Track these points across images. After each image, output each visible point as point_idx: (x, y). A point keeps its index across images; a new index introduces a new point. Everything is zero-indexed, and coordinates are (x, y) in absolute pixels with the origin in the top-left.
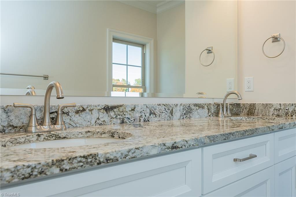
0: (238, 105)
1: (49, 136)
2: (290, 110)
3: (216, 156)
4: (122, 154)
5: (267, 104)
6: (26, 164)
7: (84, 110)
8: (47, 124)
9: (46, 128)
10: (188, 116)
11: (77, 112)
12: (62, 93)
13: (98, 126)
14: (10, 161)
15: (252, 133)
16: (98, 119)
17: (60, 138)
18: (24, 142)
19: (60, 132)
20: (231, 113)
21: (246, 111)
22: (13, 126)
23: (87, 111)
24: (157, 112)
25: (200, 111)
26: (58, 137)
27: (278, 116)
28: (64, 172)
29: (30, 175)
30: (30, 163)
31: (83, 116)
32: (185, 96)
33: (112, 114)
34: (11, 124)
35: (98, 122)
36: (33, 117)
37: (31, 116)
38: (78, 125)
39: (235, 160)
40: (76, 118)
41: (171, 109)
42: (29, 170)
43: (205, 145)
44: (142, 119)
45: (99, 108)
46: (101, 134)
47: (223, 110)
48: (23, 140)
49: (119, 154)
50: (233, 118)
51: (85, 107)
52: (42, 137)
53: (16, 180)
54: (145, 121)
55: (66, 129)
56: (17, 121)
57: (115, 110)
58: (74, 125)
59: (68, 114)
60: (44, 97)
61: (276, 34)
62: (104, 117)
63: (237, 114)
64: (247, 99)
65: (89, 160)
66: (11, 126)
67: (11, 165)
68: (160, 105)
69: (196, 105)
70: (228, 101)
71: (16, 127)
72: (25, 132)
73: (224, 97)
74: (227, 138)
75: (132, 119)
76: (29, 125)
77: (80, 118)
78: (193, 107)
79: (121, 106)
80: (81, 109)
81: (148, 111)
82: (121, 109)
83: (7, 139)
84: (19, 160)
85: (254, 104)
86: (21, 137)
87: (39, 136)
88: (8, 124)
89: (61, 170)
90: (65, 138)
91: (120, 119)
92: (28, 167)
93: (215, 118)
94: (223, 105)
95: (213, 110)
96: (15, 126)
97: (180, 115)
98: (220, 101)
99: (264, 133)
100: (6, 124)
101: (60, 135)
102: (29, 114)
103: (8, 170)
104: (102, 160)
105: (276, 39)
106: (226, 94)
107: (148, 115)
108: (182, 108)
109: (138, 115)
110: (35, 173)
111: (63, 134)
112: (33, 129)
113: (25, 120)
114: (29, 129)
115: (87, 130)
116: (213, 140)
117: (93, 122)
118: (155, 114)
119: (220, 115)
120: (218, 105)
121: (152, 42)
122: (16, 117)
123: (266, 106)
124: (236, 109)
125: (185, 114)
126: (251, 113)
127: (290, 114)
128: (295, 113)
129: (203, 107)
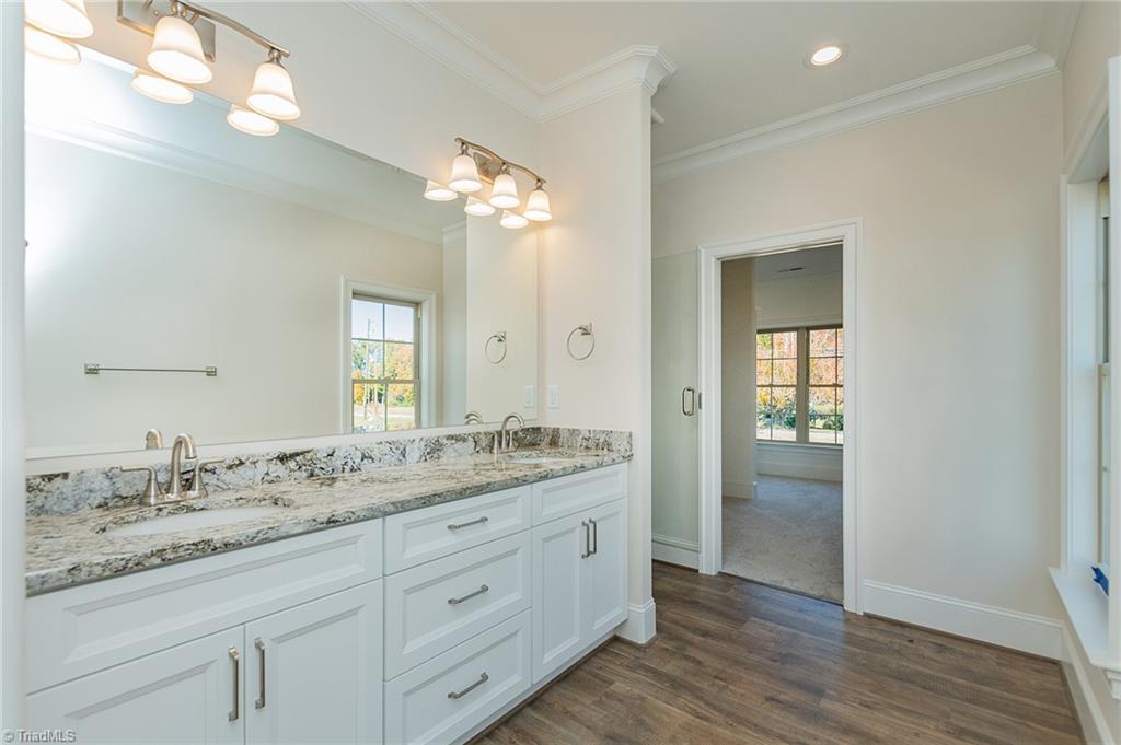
0: (535, 429)
1: (177, 509)
2: (602, 440)
3: (407, 527)
4: (248, 537)
6: (120, 557)
7: (241, 463)
8: (175, 491)
9: (172, 497)
10: (435, 456)
11: (230, 467)
12: (194, 451)
13: (266, 485)
14: (103, 554)
15: (481, 489)
16: (267, 474)
17: (194, 510)
18: (136, 521)
19: (194, 502)
21: (547, 439)
22: (120, 496)
23: (248, 463)
24: (376, 455)
25: (459, 445)
26: (191, 509)
28: (166, 562)
29: (124, 568)
30: (124, 556)
31: (241, 472)
33: (292, 464)
34: (118, 493)
35: (267, 478)
36: (153, 482)
37: (150, 480)
38: (231, 486)
39: (450, 527)
40: (229, 476)
41: (401, 448)
42: (123, 563)
43: (386, 514)
44: (347, 468)
45: (269, 458)
46: (260, 501)
47: (500, 443)
48: (135, 517)
49: (244, 537)
51: (243, 459)
52: (166, 511)
53: (108, 573)
54: (352, 470)
55: (207, 495)
56: (128, 488)
57: (298, 459)
58: (225, 487)
59: (213, 471)
60: (171, 451)
61: (585, 323)
62: (278, 469)
64: (549, 422)
65: (200, 547)
66: (117, 496)
67: (102, 560)
68: (381, 443)
69: (450, 437)
71: (126, 498)
72: (140, 504)
73: (503, 419)
74: (429, 500)
75: (330, 469)
76: (146, 494)
77: (233, 475)
78: (444, 441)
79: (308, 452)
80: (237, 462)
81: (359, 455)
82: (308, 456)
83: (108, 519)
84: (113, 553)
85: (558, 429)
86: (131, 513)
87: (160, 509)
88: (114, 493)
89: (163, 560)
90: (202, 509)
91: (306, 470)
92: (122, 559)
93: (488, 455)
94: (500, 433)
95: (484, 442)
96: (124, 495)
97: (418, 456)
98: (500, 429)
99: (507, 486)
100: (109, 494)
101: (195, 506)
102: (147, 478)
103: (98, 564)
104: (218, 545)
106: (506, 415)
107: (358, 460)
108: (423, 444)
109: (339, 463)
110: (130, 565)
111: (200, 504)
112: (152, 501)
113: (142, 487)
114: (146, 500)
115: (238, 496)
116: (401, 506)
117: (258, 479)
118: (371, 458)
119: (495, 451)
120: (494, 434)
121: (434, 297)
122: (126, 483)
123: (573, 432)
124: (531, 438)
125: (428, 453)
126: (554, 443)
127: (601, 446)
128: (608, 446)
129: (465, 440)
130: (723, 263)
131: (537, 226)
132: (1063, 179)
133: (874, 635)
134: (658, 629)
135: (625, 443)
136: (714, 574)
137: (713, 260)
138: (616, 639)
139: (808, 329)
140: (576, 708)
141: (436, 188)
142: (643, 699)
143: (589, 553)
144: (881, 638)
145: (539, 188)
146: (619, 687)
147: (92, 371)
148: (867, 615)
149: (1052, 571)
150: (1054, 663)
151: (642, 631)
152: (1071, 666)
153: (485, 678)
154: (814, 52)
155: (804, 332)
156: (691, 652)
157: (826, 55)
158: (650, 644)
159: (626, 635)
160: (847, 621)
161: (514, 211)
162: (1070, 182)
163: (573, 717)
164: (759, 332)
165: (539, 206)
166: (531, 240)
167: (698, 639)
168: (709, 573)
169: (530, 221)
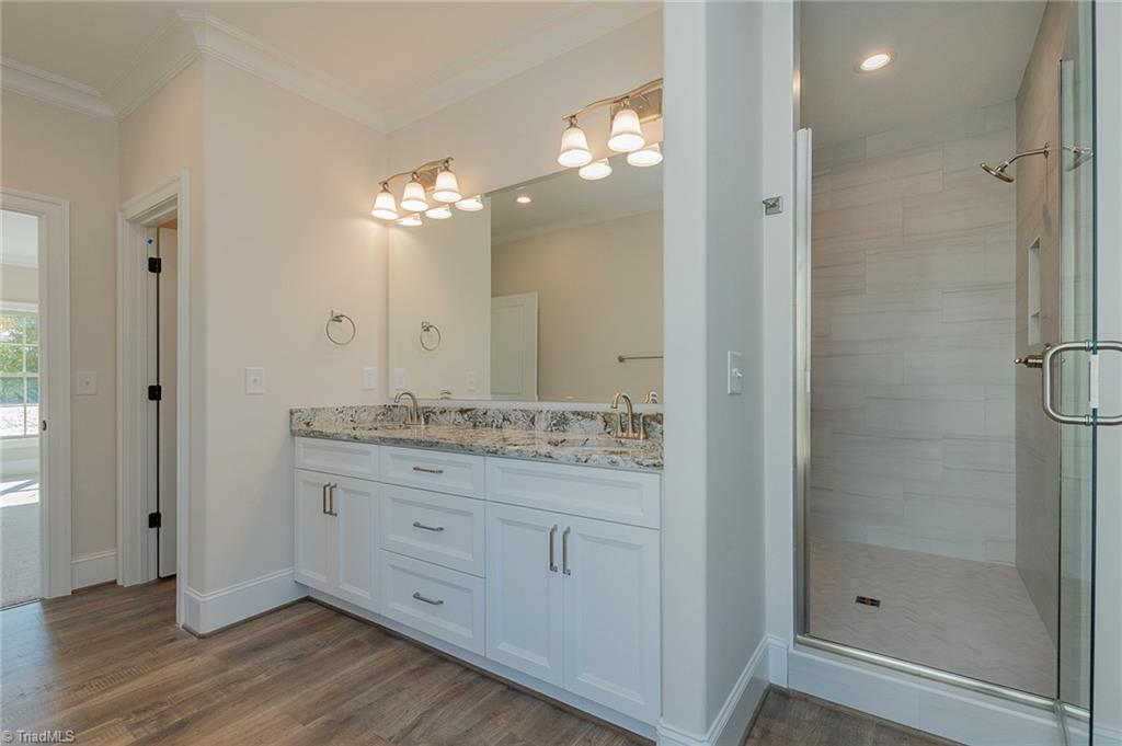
10: (561, 428)
24: (512, 418)
25: (586, 422)
33: (466, 416)
41: (531, 416)
57: (469, 413)
69: (576, 413)
75: (484, 423)
78: (570, 416)
79: (474, 409)
81: (501, 416)
82: (474, 412)
91: (472, 422)
97: (546, 425)
107: (501, 420)
108: (549, 415)
125: (554, 425)
129: (592, 418)
147: (621, 360)
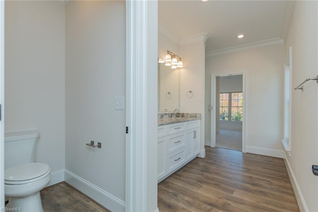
0: (179, 113)
2: (194, 115)
3: (170, 127)
5: (188, 113)
15: (179, 122)
20: (176, 116)
21: (181, 116)
25: (166, 116)
27: (191, 117)
32: (160, 111)
39: (175, 129)
43: (168, 124)
50: (177, 118)
61: (190, 90)
63: (178, 117)
64: (181, 112)
69: (165, 114)
70: (175, 112)
73: (174, 111)
74: (173, 123)
78: (164, 115)
85: (184, 113)
93: (171, 118)
94: (173, 114)
95: (170, 115)
98: (173, 112)
99: (183, 122)
105: (190, 92)
116: (170, 123)
119: (173, 117)
120: (172, 114)
123: (188, 114)
124: (178, 115)
125: (161, 117)
126: (183, 116)
127: (194, 117)
128: (196, 116)
129: (167, 115)
130: (216, 77)
131: (178, 68)
132: (285, 64)
133: (248, 156)
134: (206, 155)
135: (200, 116)
136: (214, 147)
137: (214, 76)
138: (197, 157)
139: (231, 93)
140: (194, 167)
141: (162, 61)
142: (206, 166)
143: (195, 138)
144: (250, 156)
145: (180, 60)
146: (200, 164)
148: (247, 153)
149: (282, 141)
150: (282, 159)
151: (203, 156)
152: (285, 159)
153: (180, 158)
154: (239, 36)
155: (230, 93)
156: (213, 159)
157: (241, 36)
158: (205, 158)
159: (199, 156)
160: (243, 154)
161: (169, 62)
162: (286, 65)
163: (194, 168)
164: (221, 93)
165: (180, 64)
166: (177, 71)
167: (214, 157)
168: (213, 147)
169: (177, 67)
